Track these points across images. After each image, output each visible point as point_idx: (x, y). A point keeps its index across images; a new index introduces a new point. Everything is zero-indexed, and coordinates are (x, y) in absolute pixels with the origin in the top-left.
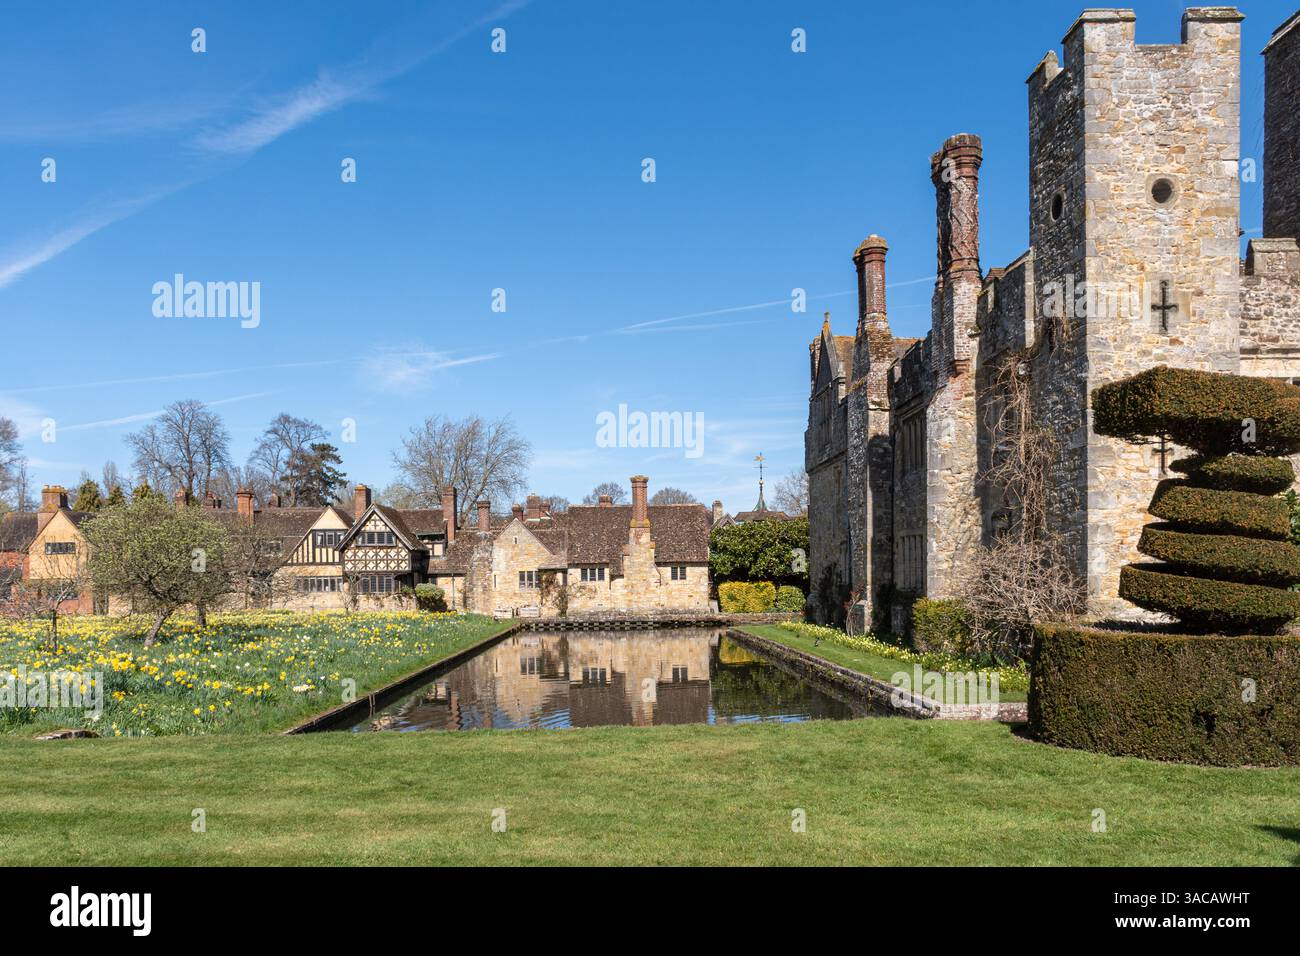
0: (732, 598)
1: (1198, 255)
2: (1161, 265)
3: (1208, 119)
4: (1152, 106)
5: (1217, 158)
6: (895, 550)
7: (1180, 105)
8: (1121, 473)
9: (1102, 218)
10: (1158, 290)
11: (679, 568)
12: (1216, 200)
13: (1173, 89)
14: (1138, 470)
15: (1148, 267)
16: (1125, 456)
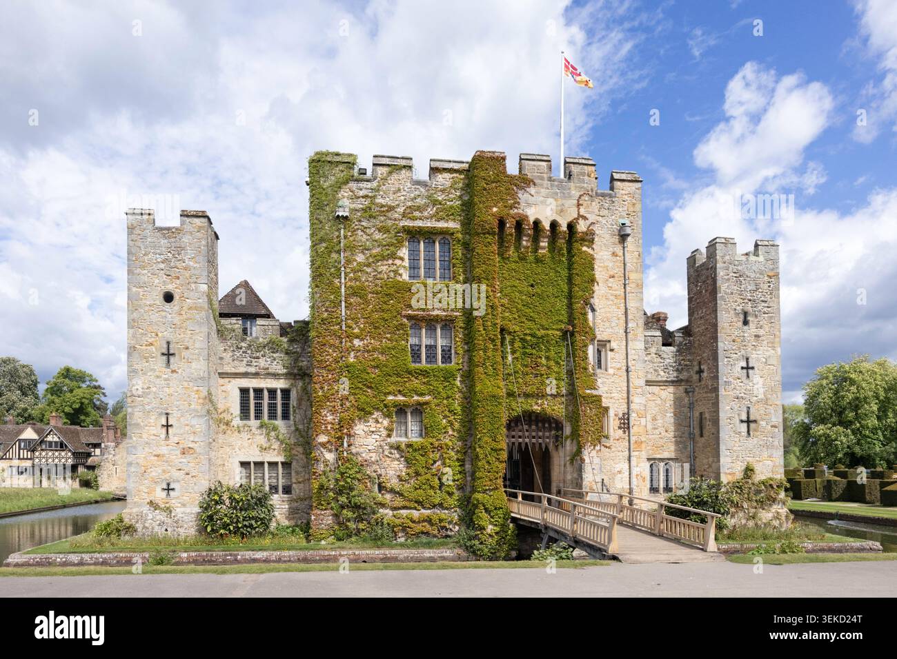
1: (186, 329)
2: (167, 334)
3: (191, 263)
4: (162, 256)
5: (196, 283)
7: (177, 256)
8: (145, 436)
9: (136, 310)
10: (165, 346)
12: (195, 303)
13: (173, 248)
14: (154, 435)
15: (160, 335)
16: (147, 428)
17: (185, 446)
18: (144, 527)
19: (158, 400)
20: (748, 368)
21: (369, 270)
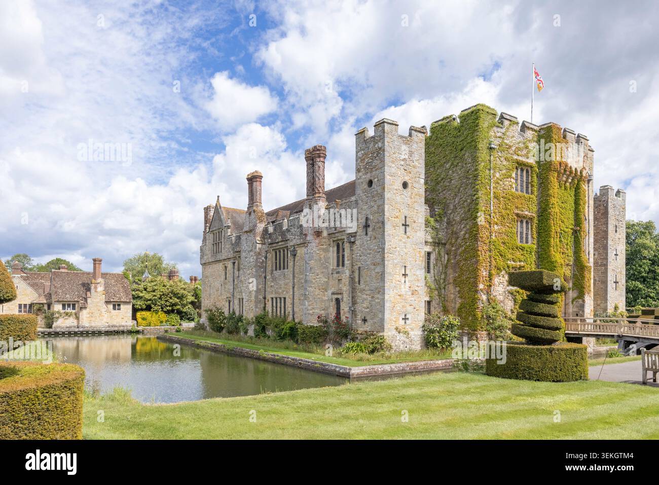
0: (143, 319)
1: (414, 209)
2: (405, 212)
3: (417, 164)
5: (419, 177)
6: (267, 303)
8: (394, 281)
9: (389, 192)
10: (403, 219)
11: (117, 306)
12: (419, 191)
13: (408, 151)
14: (399, 281)
15: (401, 211)
16: (395, 276)
17: (414, 289)
18: (396, 345)
19: (401, 256)
20: (616, 255)
21: (501, 183)
